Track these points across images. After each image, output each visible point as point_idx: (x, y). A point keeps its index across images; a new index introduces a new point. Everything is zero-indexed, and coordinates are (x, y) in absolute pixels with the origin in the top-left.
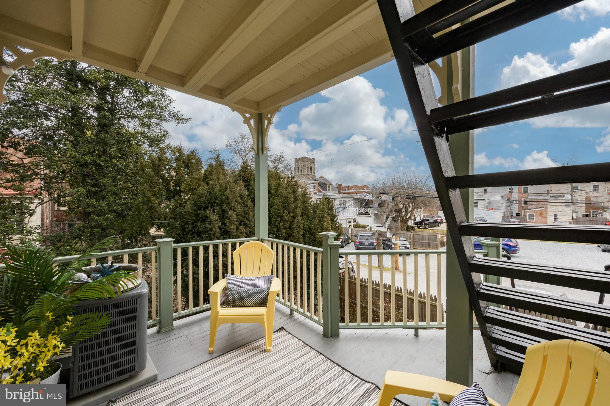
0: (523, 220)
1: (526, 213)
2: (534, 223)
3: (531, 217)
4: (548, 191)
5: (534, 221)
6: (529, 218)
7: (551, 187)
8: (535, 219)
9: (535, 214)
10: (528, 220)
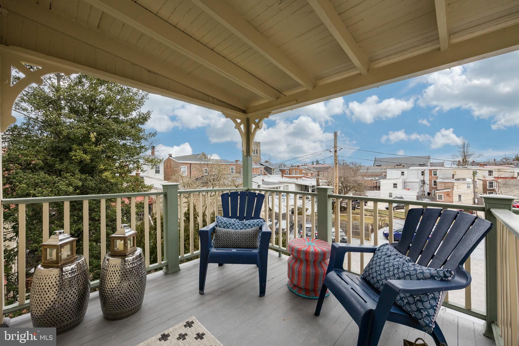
0: (434, 199)
1: (436, 194)
2: (442, 202)
3: (440, 197)
4: (453, 175)
5: (443, 200)
6: (438, 198)
7: (455, 172)
8: (443, 198)
9: (443, 195)
10: (438, 200)
